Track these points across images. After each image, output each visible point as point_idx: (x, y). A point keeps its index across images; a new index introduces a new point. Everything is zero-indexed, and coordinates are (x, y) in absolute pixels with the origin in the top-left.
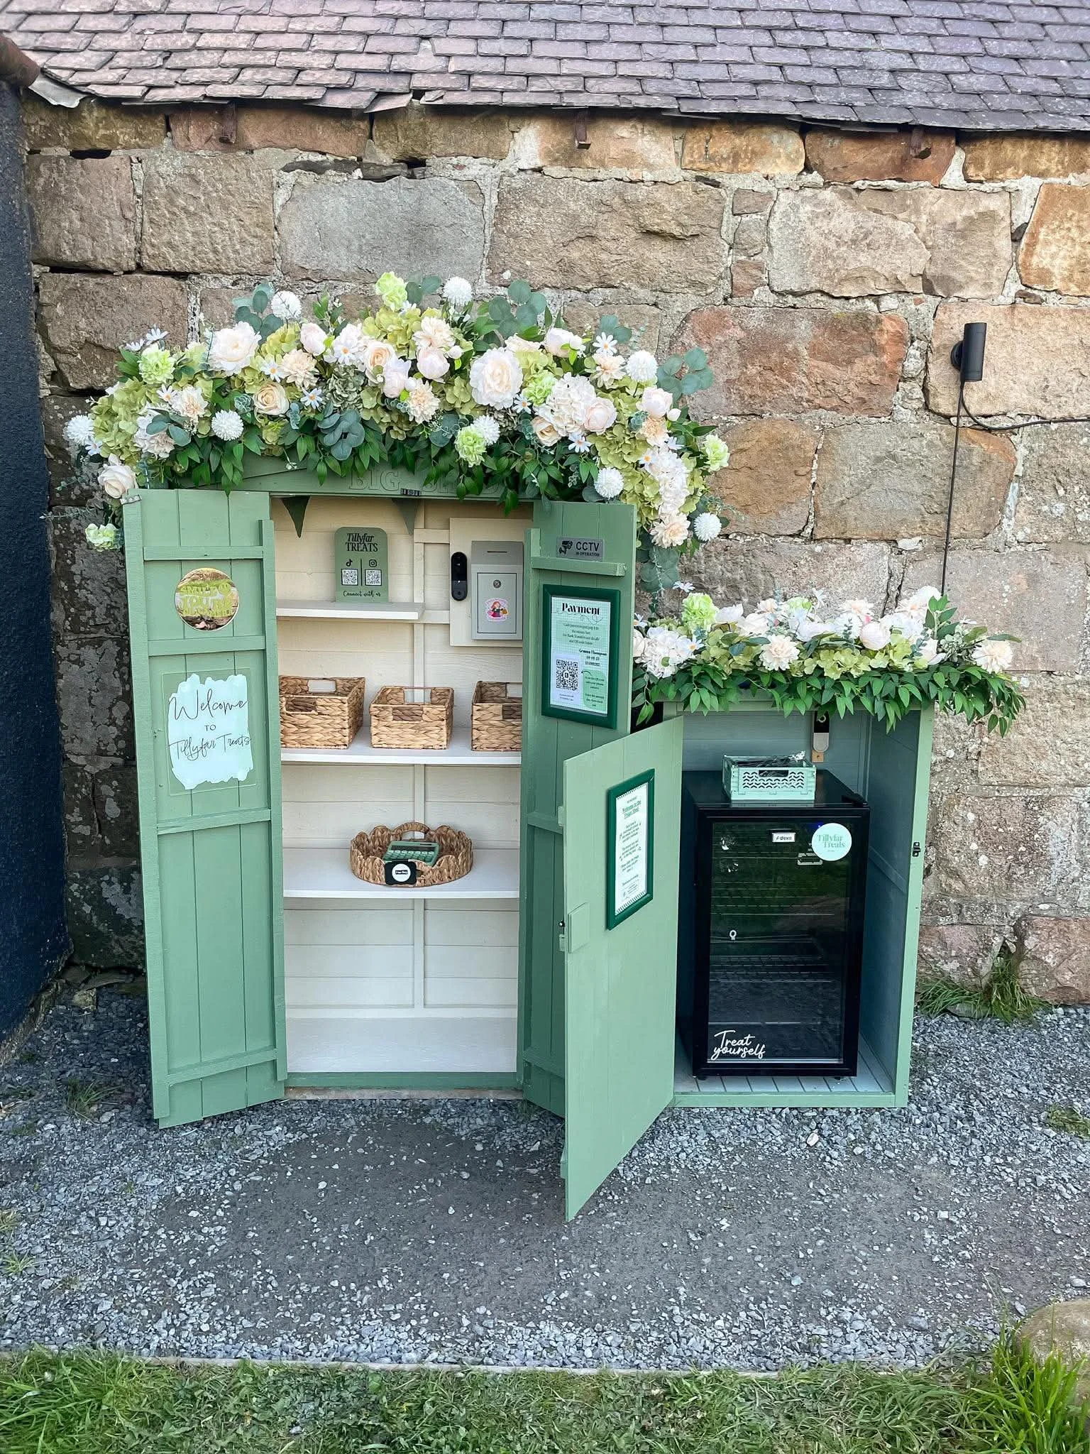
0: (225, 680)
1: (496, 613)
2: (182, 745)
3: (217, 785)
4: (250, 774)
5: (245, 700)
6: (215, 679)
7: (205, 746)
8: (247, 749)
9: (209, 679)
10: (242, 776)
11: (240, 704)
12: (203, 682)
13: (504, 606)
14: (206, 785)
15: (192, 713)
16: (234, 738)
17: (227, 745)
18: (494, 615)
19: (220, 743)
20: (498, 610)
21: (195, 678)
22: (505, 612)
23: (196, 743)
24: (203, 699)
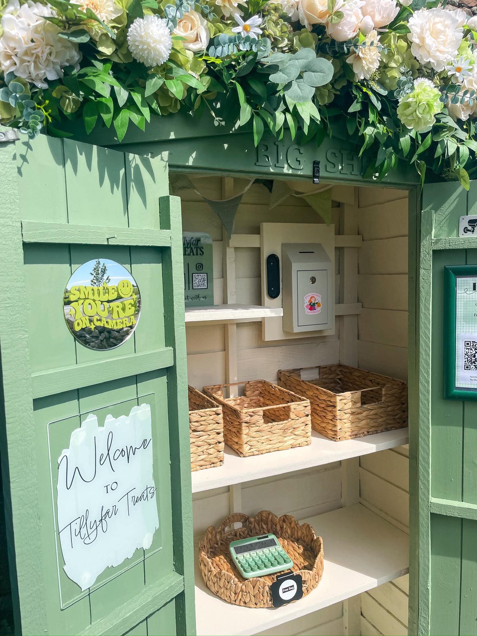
0: (127, 415)
1: (312, 307)
2: (76, 526)
3: (120, 566)
4: (157, 534)
5: (149, 437)
6: (116, 416)
7: (105, 515)
8: (153, 502)
9: (109, 419)
10: (147, 544)
11: (144, 443)
12: (101, 423)
13: (318, 299)
14: (109, 570)
15: (88, 474)
16: (137, 493)
17: (131, 504)
18: (311, 309)
19: (122, 507)
20: (314, 304)
21: (92, 419)
22: (319, 306)
23: (95, 516)
24: (102, 449)
